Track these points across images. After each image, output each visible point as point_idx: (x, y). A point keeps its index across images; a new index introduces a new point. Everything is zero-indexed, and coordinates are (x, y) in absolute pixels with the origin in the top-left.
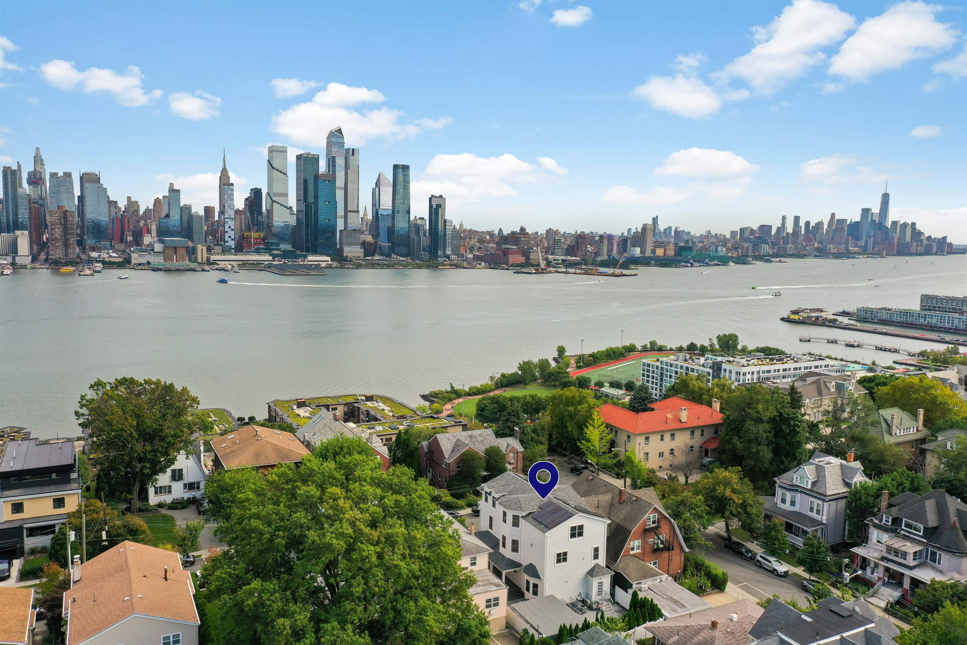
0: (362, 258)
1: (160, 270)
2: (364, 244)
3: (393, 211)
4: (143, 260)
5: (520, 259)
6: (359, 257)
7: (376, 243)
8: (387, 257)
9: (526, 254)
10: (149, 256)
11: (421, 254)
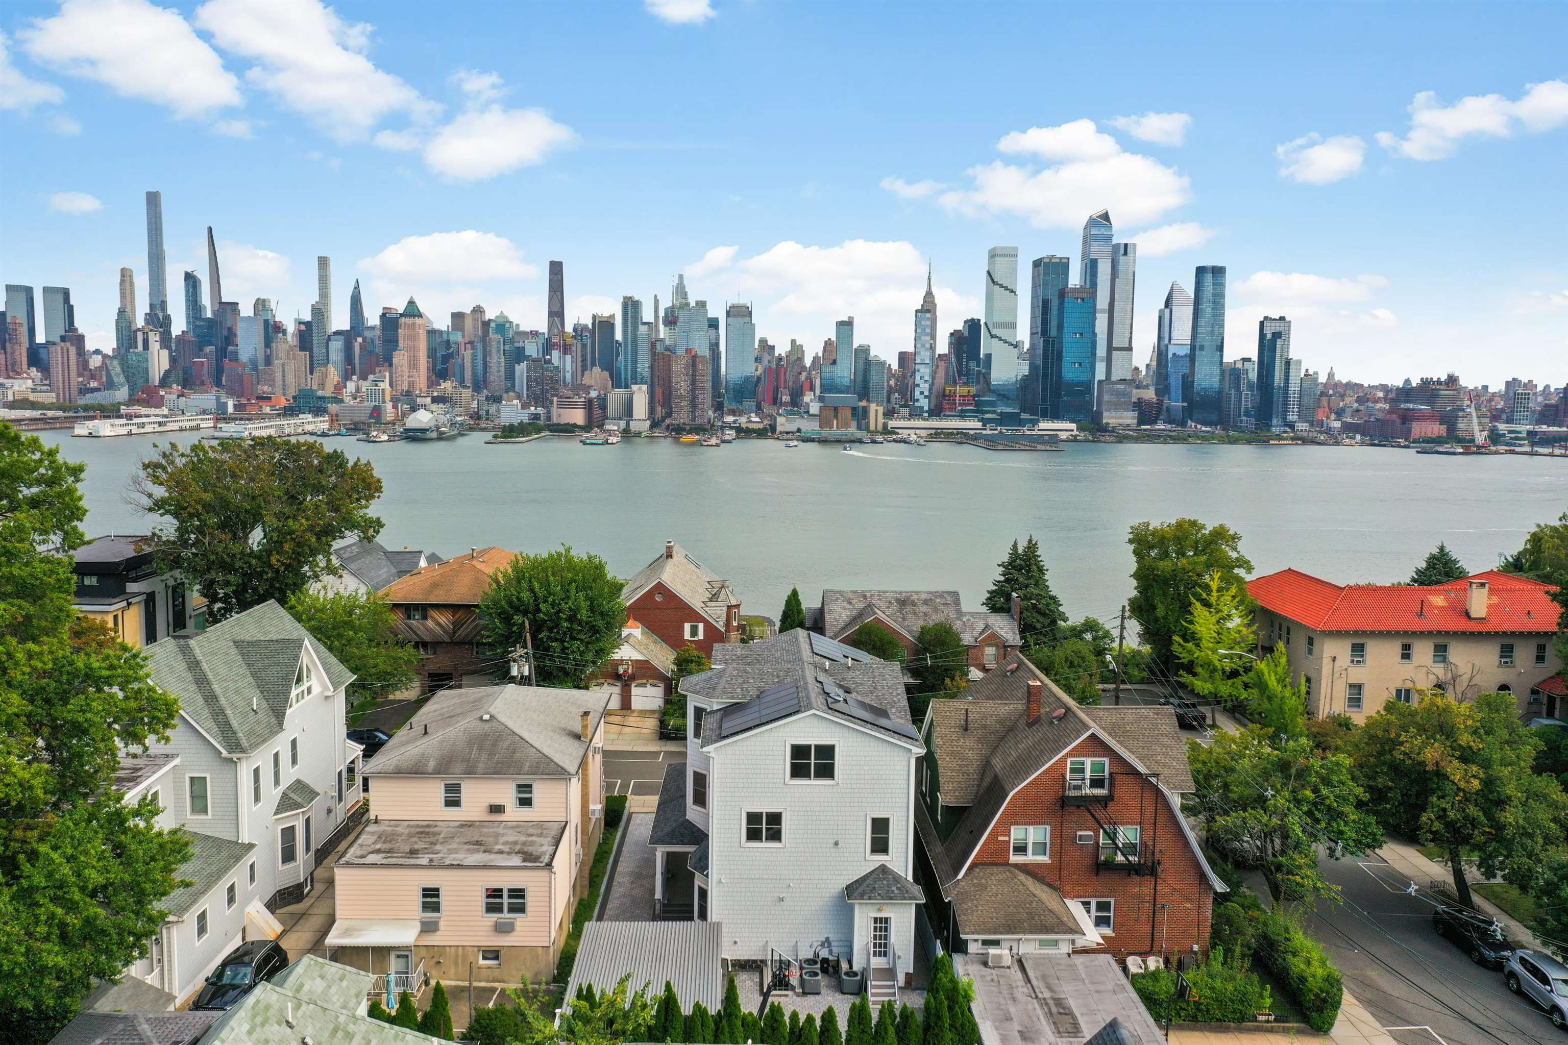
0: (1134, 427)
1: (812, 440)
2: (1139, 405)
3: (1193, 348)
4: (792, 427)
5: (1437, 429)
6: (1128, 425)
7: (1160, 403)
8: (1178, 425)
9: (1449, 420)
10: (801, 421)
11: (1241, 421)
